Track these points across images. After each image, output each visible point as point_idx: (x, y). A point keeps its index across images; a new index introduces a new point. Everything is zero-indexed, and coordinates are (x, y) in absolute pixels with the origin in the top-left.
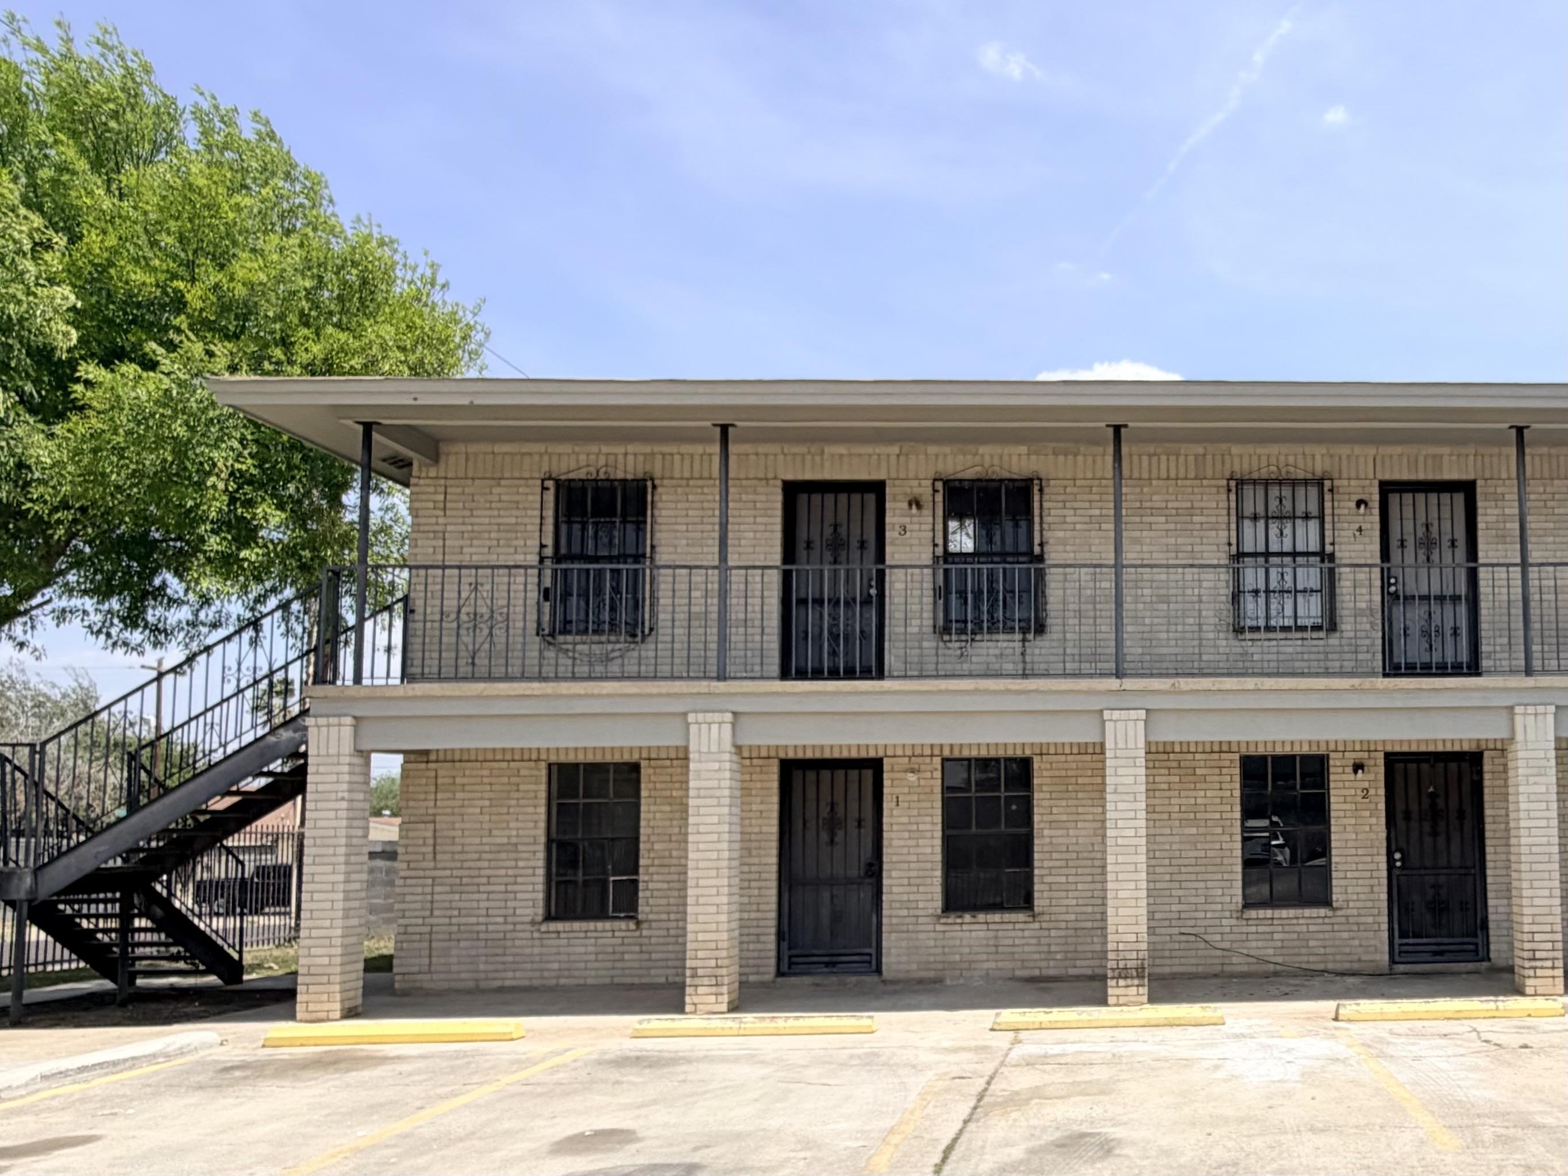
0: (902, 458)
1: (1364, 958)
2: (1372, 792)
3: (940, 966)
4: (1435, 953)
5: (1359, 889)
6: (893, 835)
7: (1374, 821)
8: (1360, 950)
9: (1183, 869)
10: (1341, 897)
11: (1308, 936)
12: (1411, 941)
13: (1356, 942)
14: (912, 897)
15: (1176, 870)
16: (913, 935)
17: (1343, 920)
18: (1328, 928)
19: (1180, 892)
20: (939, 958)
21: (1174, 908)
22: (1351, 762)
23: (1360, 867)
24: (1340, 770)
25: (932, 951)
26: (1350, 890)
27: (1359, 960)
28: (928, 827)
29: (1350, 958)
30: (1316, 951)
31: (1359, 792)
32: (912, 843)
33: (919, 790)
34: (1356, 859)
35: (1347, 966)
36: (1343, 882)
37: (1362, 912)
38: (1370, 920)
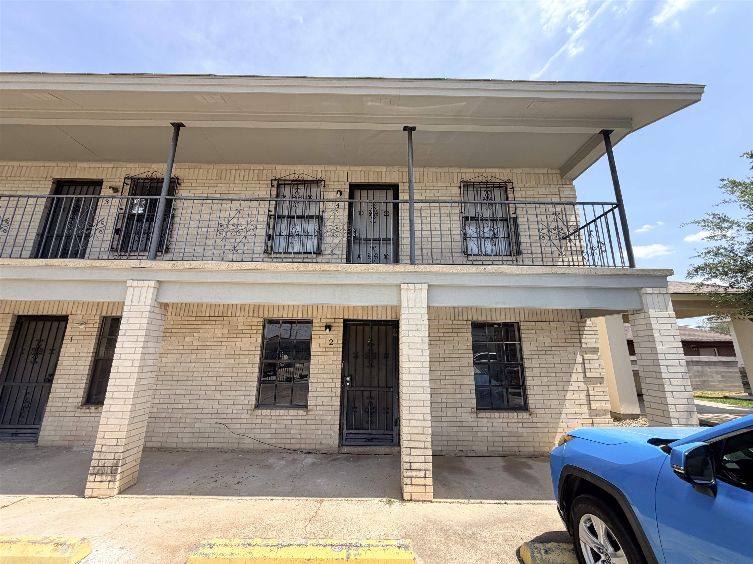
0: (115, 169)
1: (324, 442)
2: (335, 341)
3: (73, 438)
4: (368, 440)
5: (323, 399)
6: (65, 359)
7: (335, 358)
8: (321, 437)
9: (223, 384)
10: (314, 403)
11: (291, 427)
12: (353, 431)
13: (320, 432)
14: (67, 395)
15: (219, 383)
16: (62, 419)
17: (313, 417)
18: (304, 422)
19: (220, 397)
20: (74, 433)
21: (215, 406)
22: (325, 324)
23: (325, 385)
24: (318, 328)
25: (70, 429)
26: (318, 399)
27: (321, 443)
28: (85, 355)
29: (315, 442)
30: (295, 436)
31: (328, 341)
32: (74, 363)
33: (85, 334)
34: (324, 380)
35: (313, 446)
36: (316, 394)
37: (324, 413)
38: (329, 418)
